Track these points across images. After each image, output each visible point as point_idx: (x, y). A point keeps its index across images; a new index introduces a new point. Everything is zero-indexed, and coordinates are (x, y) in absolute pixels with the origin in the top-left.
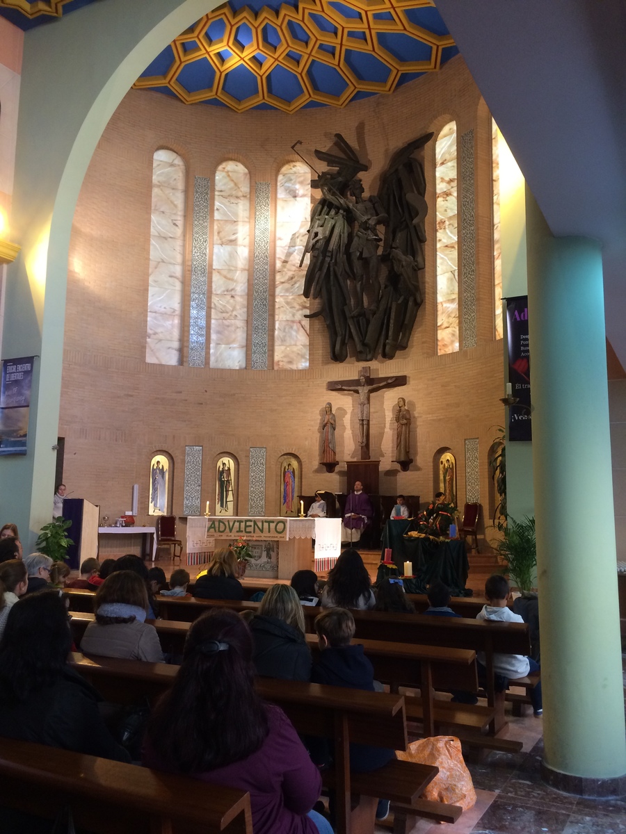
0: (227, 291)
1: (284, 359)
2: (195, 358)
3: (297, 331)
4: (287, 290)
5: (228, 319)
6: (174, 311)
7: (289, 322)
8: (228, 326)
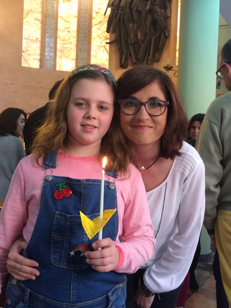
0: (66, 28)
2: (48, 65)
3: (103, 52)
4: (98, 29)
5: (66, 44)
6: (37, 39)
7: (99, 47)
8: (66, 48)
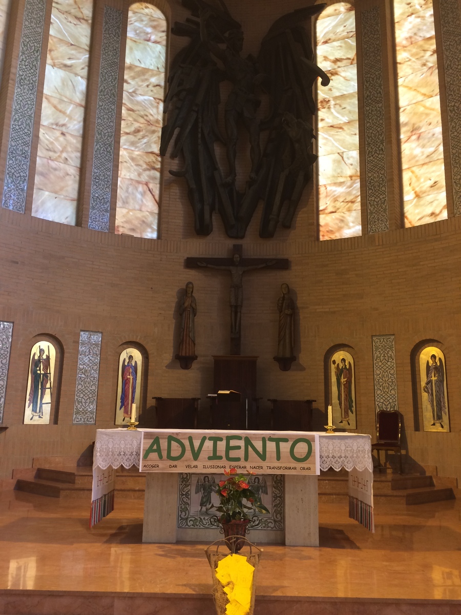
0: (57, 125)
1: (125, 225)
3: (143, 194)
5: (55, 160)
7: (133, 182)
